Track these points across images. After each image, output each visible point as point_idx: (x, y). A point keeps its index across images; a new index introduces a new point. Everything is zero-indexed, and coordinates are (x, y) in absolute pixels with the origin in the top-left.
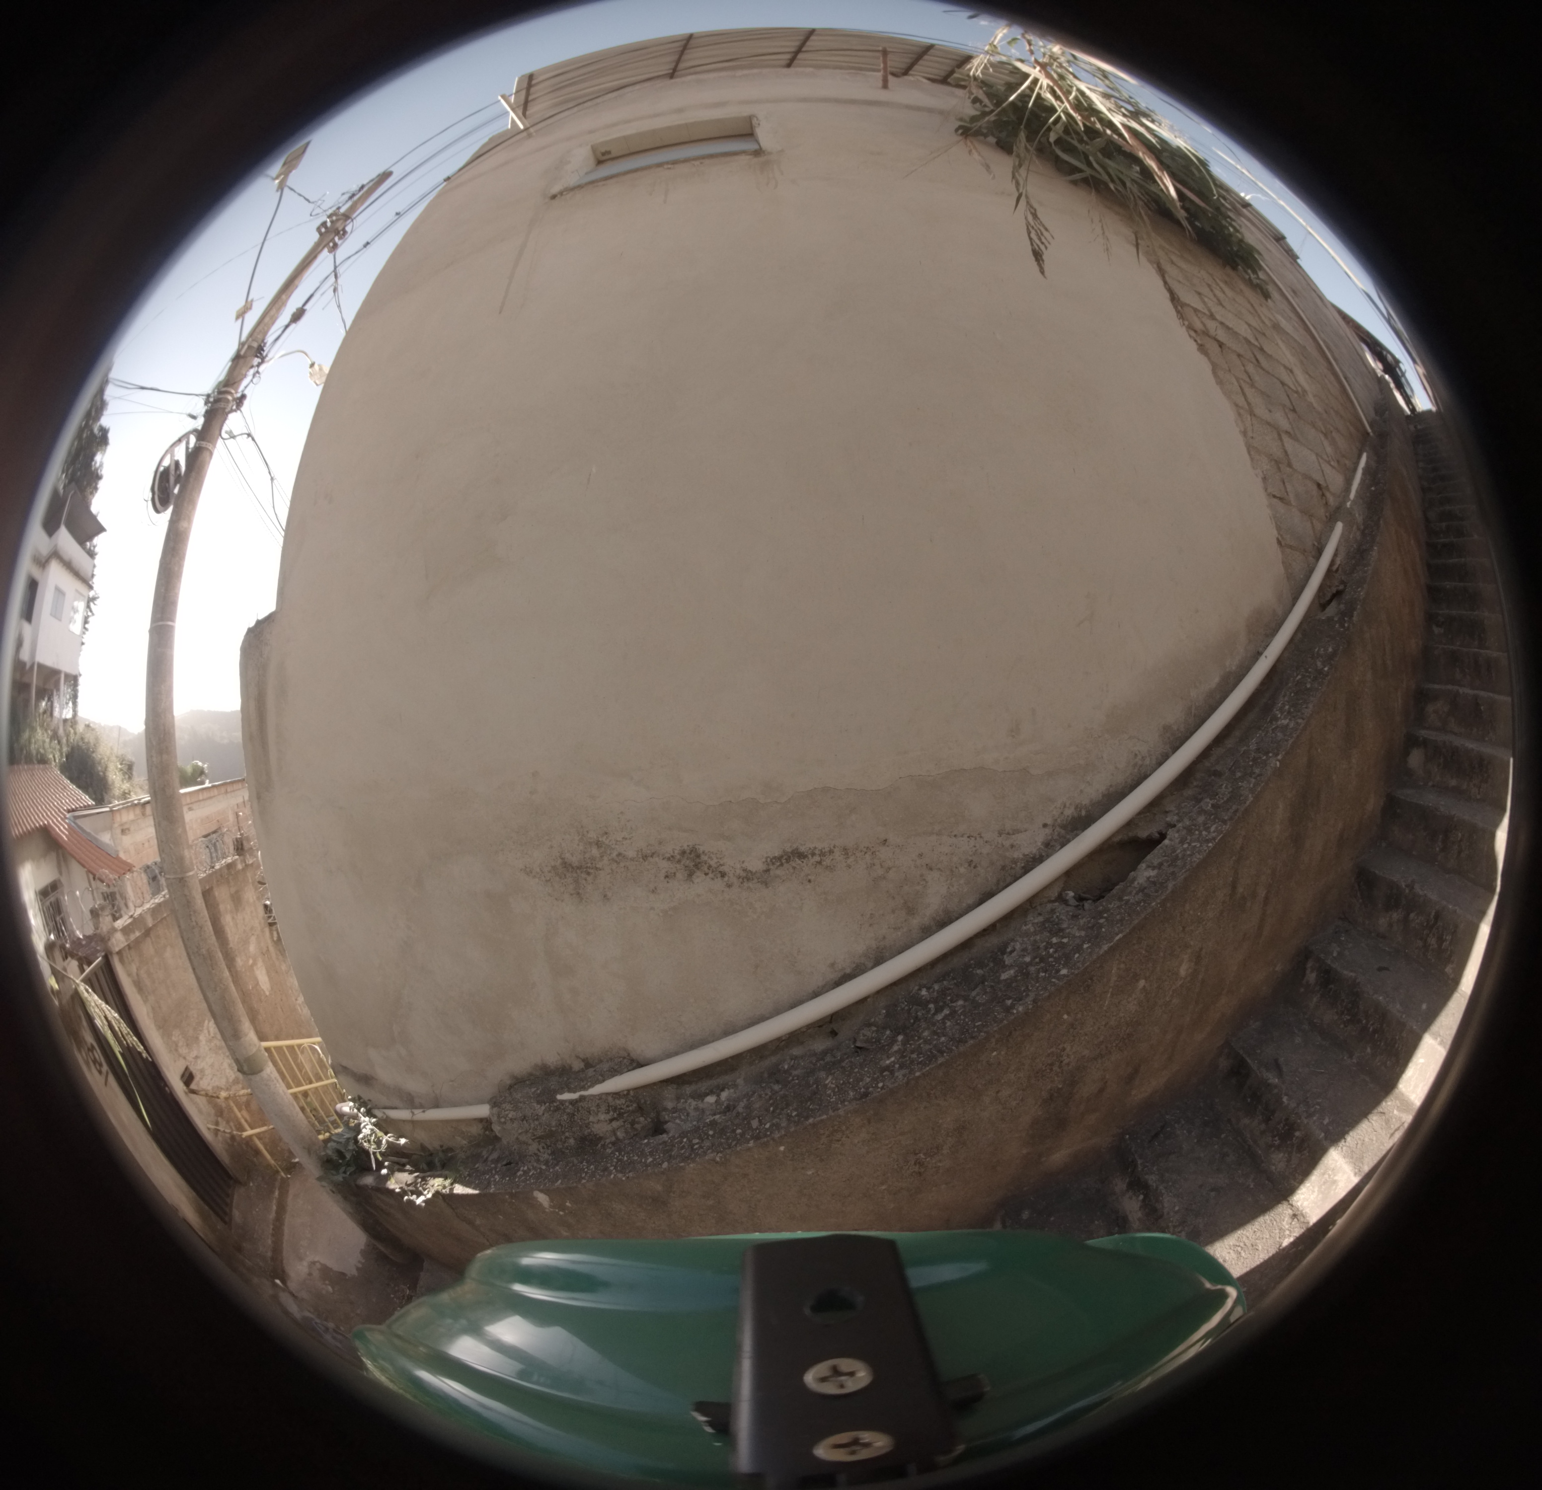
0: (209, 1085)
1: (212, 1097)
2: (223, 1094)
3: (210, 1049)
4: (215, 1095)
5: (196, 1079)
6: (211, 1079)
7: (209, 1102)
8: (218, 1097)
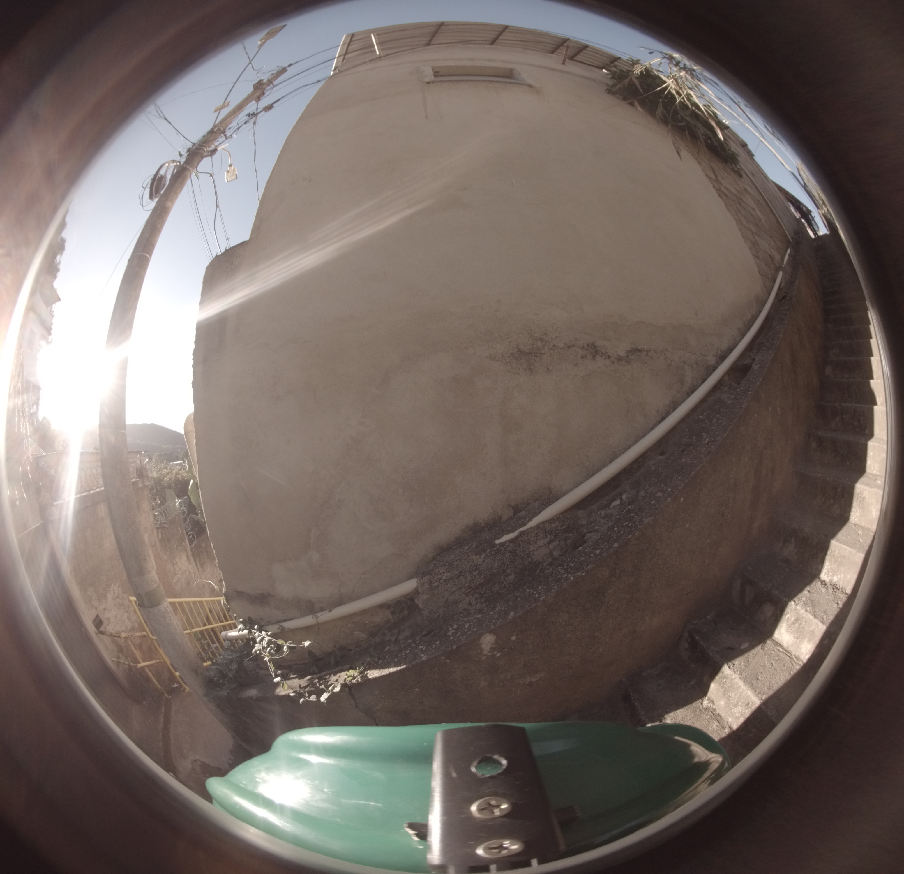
0: (113, 629)
1: (115, 636)
2: (123, 635)
3: (115, 605)
4: (117, 635)
5: (104, 625)
6: (115, 626)
7: (114, 642)
8: (120, 637)
